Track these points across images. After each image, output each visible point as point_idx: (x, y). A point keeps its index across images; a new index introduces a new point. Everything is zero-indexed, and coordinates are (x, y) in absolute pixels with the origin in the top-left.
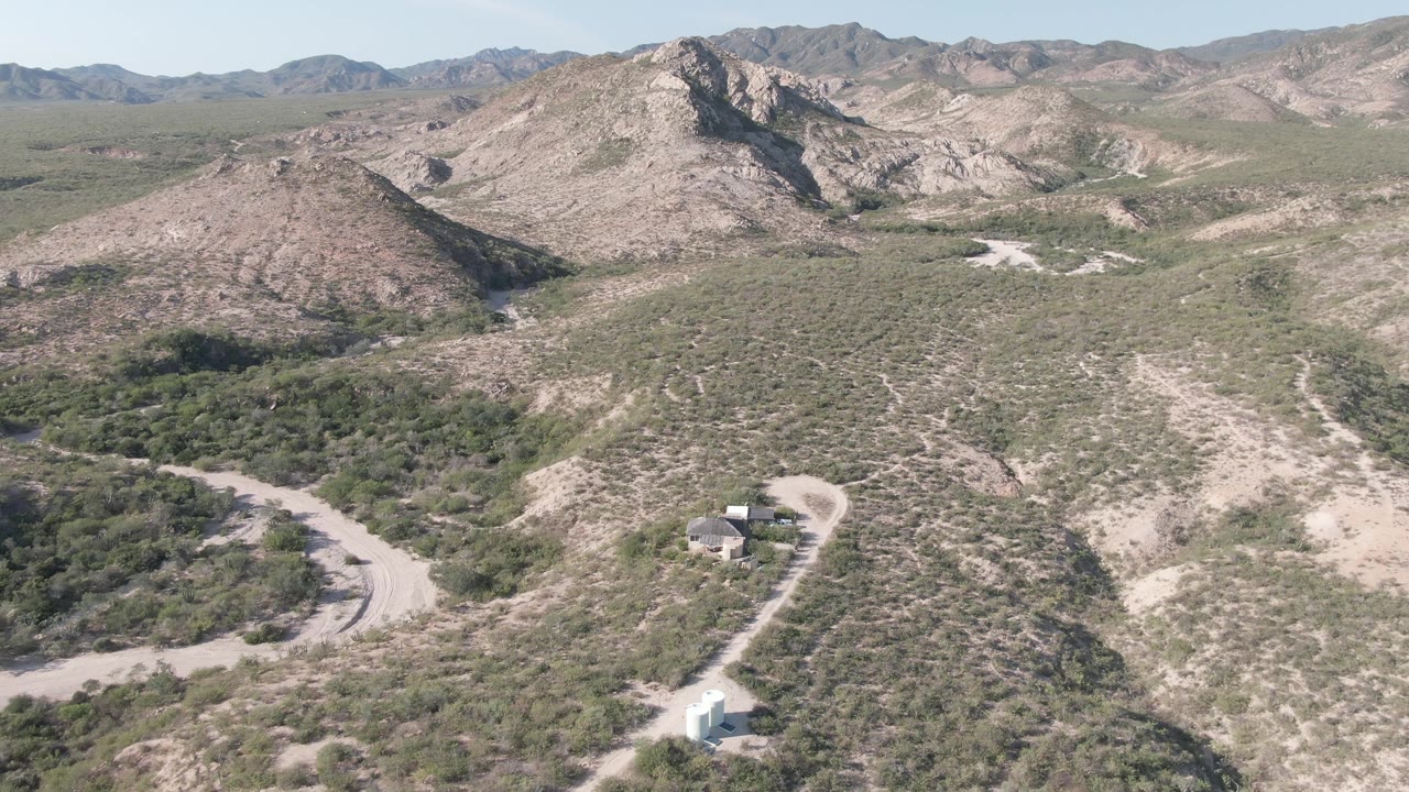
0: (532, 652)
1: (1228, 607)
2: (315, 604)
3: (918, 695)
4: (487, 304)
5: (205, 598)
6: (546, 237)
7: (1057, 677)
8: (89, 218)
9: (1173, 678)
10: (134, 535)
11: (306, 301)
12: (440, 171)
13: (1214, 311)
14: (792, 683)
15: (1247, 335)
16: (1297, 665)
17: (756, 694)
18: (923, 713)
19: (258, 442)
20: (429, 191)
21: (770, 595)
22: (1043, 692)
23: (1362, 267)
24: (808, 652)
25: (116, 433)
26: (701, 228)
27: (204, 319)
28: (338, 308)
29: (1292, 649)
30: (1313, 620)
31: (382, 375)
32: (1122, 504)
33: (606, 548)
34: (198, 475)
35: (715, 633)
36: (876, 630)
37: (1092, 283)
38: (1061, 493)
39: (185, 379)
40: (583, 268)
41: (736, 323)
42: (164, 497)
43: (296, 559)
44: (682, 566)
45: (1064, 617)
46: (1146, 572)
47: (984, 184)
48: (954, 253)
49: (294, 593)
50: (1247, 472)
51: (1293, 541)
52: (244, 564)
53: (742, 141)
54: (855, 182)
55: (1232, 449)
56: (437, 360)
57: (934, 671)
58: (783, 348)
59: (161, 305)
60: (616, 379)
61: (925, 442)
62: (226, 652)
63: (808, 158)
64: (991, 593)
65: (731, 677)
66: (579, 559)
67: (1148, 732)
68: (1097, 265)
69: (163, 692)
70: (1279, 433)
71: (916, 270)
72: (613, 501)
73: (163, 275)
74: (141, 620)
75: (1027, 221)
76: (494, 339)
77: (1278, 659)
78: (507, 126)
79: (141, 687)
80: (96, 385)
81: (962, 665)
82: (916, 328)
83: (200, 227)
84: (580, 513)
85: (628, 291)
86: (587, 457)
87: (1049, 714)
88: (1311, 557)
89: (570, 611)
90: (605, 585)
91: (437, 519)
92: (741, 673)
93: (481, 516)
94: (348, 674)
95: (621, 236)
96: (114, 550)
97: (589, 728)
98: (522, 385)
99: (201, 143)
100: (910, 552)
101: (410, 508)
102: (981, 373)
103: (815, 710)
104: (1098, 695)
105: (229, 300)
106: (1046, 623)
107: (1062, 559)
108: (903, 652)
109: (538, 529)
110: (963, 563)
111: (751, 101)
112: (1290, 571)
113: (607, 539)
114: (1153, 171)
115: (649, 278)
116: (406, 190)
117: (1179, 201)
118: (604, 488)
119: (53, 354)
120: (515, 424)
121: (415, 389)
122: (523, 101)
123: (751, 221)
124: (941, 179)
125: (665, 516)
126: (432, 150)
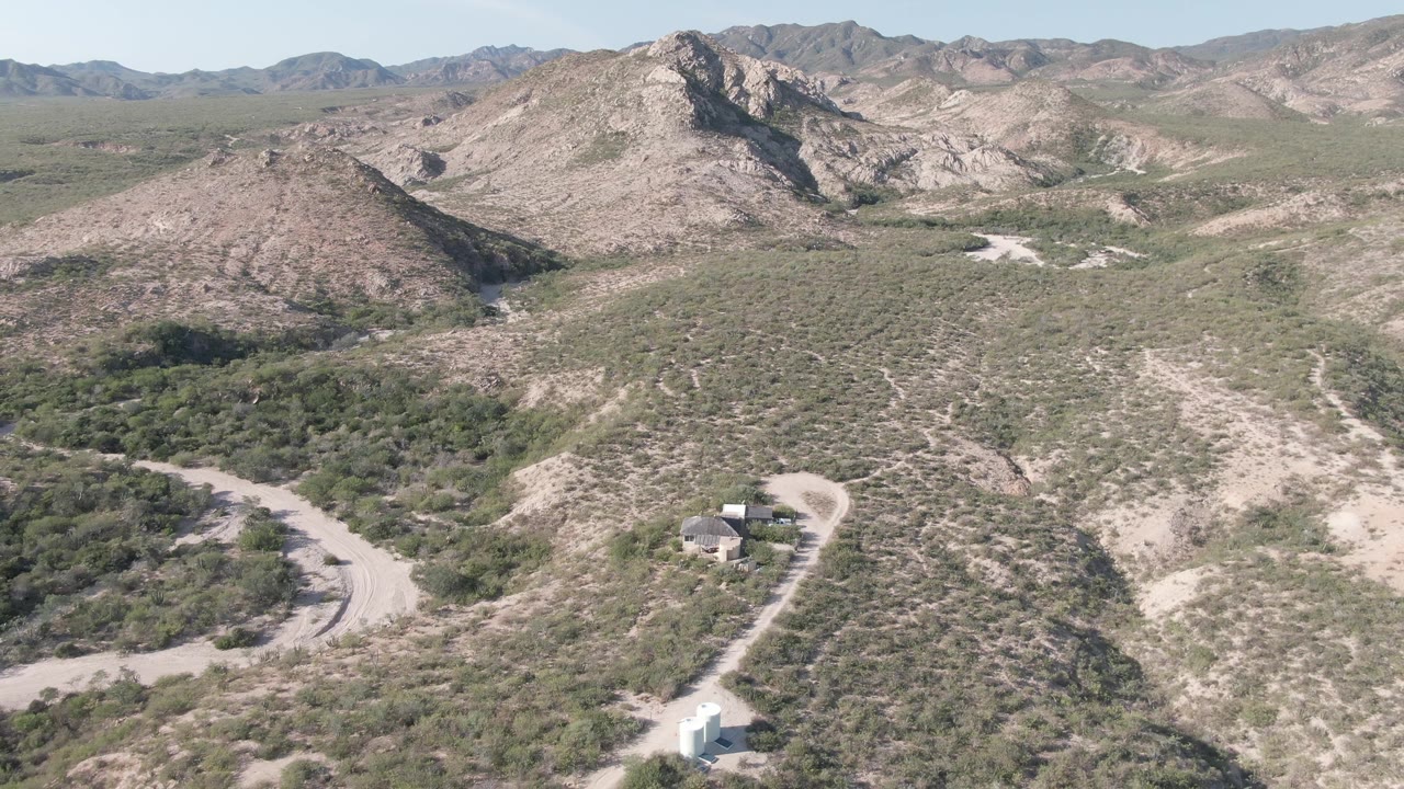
0: (516, 660)
1: (1252, 612)
2: (291, 607)
3: (928, 707)
4: (478, 298)
5: (175, 600)
6: (540, 231)
7: (1073, 686)
8: (74, 209)
9: (1195, 688)
10: (106, 533)
11: (293, 294)
12: (434, 165)
13: (1222, 305)
14: (792, 694)
15: (1257, 329)
16: (1328, 674)
17: (754, 706)
18: (933, 726)
19: (238, 437)
20: (421, 184)
21: (769, 599)
22: (1059, 703)
23: (1370, 262)
24: (809, 661)
25: (92, 427)
26: (698, 221)
27: (188, 312)
28: (327, 301)
29: (1321, 657)
30: (1342, 626)
31: (367, 369)
32: (1135, 503)
33: (596, 548)
34: (175, 471)
35: (710, 640)
36: (881, 636)
37: (1096, 277)
38: (1072, 492)
39: (166, 372)
40: (576, 262)
41: (732, 316)
42: (137, 494)
43: (272, 558)
44: (676, 568)
45: (1078, 622)
46: (1162, 574)
47: (982, 179)
48: (954, 248)
49: (269, 595)
50: (1265, 470)
51: (1316, 543)
52: (218, 565)
53: (739, 134)
54: (853, 176)
55: (1249, 446)
56: (425, 353)
57: (944, 681)
58: (781, 341)
59: (144, 297)
60: (609, 373)
61: (929, 438)
62: (194, 658)
63: (805, 153)
64: (1001, 596)
65: (727, 687)
66: (568, 560)
67: (1173, 748)
68: (1099, 260)
69: (125, 702)
70: (1297, 429)
71: (917, 263)
72: (605, 499)
73: (147, 267)
74: (107, 623)
75: (1027, 216)
76: (485, 332)
77: (1307, 667)
78: (502, 120)
79: (102, 696)
80: (74, 378)
81: (973, 674)
82: (918, 322)
83: (186, 218)
84: (570, 512)
85: (623, 284)
86: (577, 453)
87: (1067, 728)
88: (1337, 559)
89: (558, 614)
90: (595, 588)
91: (422, 517)
92: (738, 683)
93: (467, 514)
94: (320, 681)
95: (616, 229)
96: (82, 549)
97: (575, 744)
98: (513, 380)
99: (196, 138)
100: (915, 553)
101: (394, 505)
102: (985, 367)
103: (818, 724)
104: (1116, 706)
105: (213, 293)
106: (1060, 629)
107: (1075, 561)
108: (910, 661)
109: (525, 528)
110: (971, 565)
111: (747, 95)
112: (1315, 574)
113: (597, 539)
114: (1152, 167)
115: (644, 271)
116: (400, 183)
117: (1180, 196)
118: (595, 486)
119: (31, 347)
120: (504, 419)
121: (402, 382)
122: (518, 96)
123: (748, 215)
124: (940, 174)
125: (658, 514)
126: (427, 145)
